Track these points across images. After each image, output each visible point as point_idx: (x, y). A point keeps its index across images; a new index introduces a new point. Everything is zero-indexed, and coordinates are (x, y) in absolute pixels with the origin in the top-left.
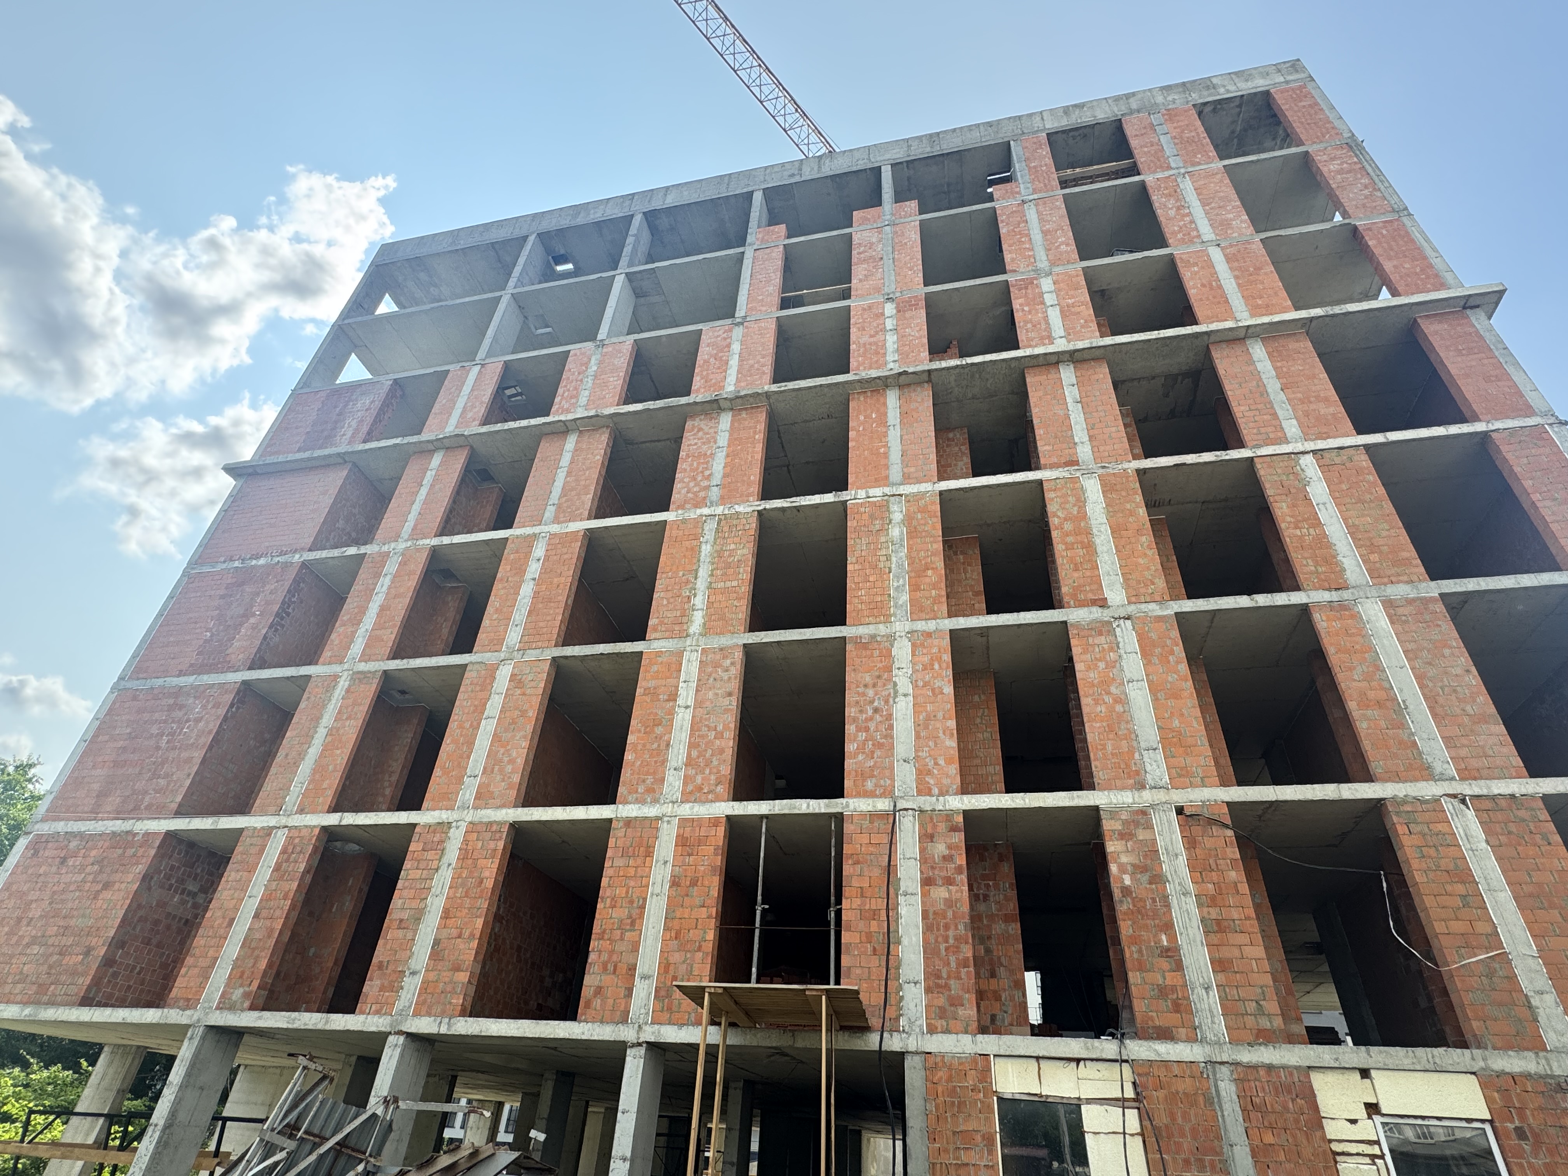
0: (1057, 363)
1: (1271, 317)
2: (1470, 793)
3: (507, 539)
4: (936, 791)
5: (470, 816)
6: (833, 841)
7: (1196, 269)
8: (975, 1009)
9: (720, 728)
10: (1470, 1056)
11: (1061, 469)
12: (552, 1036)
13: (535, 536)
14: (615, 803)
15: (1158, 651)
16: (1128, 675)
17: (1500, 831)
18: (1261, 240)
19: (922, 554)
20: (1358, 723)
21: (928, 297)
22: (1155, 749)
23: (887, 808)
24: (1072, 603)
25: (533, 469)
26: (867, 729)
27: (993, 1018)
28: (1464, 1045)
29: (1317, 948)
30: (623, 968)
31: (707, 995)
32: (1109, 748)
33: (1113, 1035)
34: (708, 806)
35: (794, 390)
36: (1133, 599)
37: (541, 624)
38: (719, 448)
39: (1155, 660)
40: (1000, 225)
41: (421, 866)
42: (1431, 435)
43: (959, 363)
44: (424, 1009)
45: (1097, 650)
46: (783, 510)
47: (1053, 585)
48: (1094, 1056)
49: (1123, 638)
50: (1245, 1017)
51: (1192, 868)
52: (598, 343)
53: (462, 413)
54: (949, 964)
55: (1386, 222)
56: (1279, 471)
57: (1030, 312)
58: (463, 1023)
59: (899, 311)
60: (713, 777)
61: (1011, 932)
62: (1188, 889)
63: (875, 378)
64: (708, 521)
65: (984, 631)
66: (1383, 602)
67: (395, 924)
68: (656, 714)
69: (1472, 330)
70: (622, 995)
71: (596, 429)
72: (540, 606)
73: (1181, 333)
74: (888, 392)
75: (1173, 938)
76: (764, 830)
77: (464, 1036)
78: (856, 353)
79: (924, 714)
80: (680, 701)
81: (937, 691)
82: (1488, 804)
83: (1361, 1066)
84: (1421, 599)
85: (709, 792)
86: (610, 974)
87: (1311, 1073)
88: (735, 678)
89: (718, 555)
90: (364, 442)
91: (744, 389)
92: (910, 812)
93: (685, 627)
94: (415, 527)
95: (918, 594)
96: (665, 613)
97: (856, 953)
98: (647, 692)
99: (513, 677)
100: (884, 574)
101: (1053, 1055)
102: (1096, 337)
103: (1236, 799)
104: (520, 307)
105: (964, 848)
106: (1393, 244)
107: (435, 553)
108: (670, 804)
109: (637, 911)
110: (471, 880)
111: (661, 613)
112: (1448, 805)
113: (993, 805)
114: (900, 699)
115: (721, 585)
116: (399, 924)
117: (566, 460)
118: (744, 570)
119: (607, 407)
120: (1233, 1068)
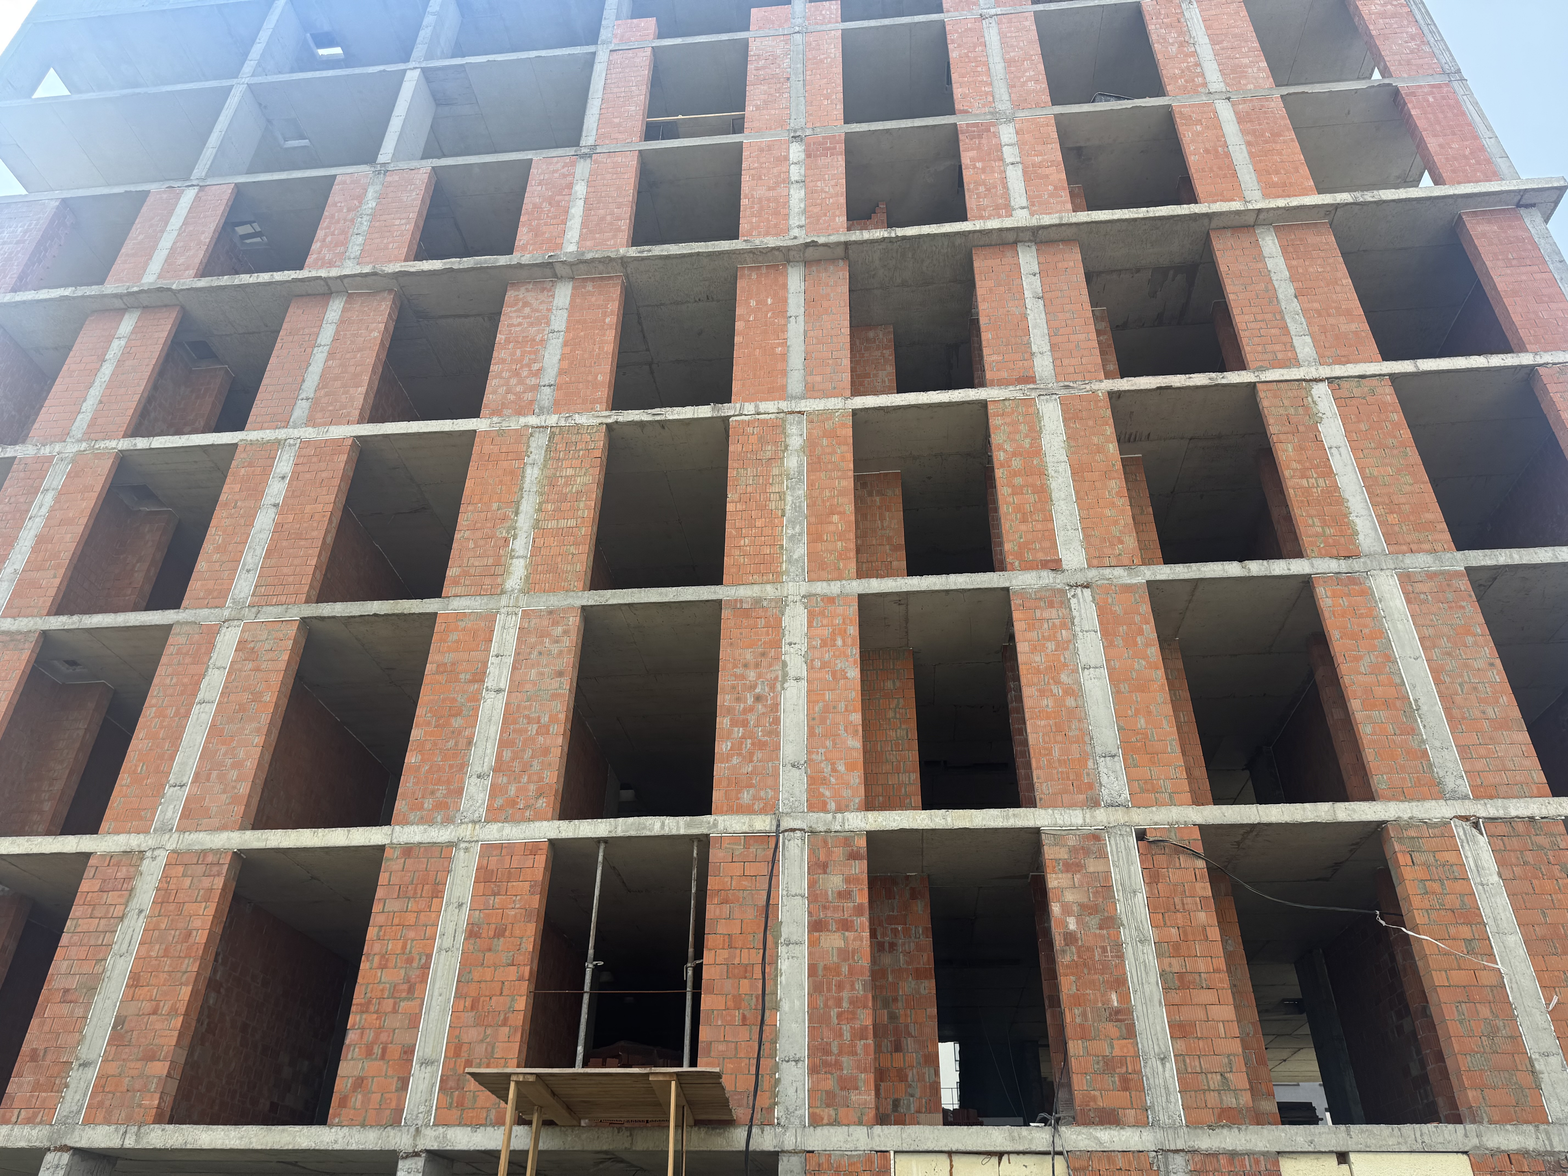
0: (1016, 243)
1: (1288, 200)
2: (1484, 814)
3: (235, 445)
4: (832, 806)
5: (172, 842)
6: (695, 872)
7: (1199, 128)
8: (873, 1093)
9: (545, 719)
10: (1463, 1132)
11: (1011, 388)
12: (290, 1147)
13: (278, 443)
14: (388, 823)
15: (1123, 629)
16: (1084, 659)
17: (1514, 860)
18: (1282, 96)
19: (827, 493)
20: (1361, 727)
21: (849, 138)
22: (1113, 756)
23: (768, 829)
24: (1017, 564)
25: (278, 345)
26: (745, 724)
27: (896, 1104)
28: (1457, 1119)
29: (1297, 1006)
30: (395, 1051)
31: (512, 1085)
32: (1056, 753)
33: (1045, 1121)
34: (524, 826)
35: (661, 257)
36: (1095, 562)
37: (285, 570)
38: (553, 332)
39: (1119, 641)
40: (950, 47)
41: (97, 913)
42: (1469, 366)
43: (886, 235)
44: (100, 1115)
45: (1046, 626)
46: (641, 424)
47: (994, 540)
48: (1021, 1148)
49: (1079, 611)
50: (1207, 1092)
51: (1153, 906)
52: (379, 168)
53: (168, 257)
54: (841, 1035)
55: (1433, 86)
56: (1286, 402)
57: (984, 170)
58: (160, 1132)
59: (808, 156)
60: (532, 787)
61: (922, 991)
62: (1147, 934)
63: (773, 249)
64: (537, 435)
65: (903, 598)
66: (1400, 576)
67: (58, 996)
68: (454, 700)
69: (1525, 235)
70: (393, 1088)
71: (375, 292)
72: (285, 543)
73: (1175, 213)
74: (790, 270)
75: (1125, 997)
76: (600, 858)
77: (160, 1150)
78: (748, 213)
79: (821, 704)
80: (490, 682)
81: (838, 675)
82: (1502, 829)
83: (1339, 1149)
84: (1442, 573)
85: (527, 807)
86: (376, 1059)
87: (1280, 1158)
88: (569, 651)
89: (550, 483)
90: (14, 290)
91: (590, 251)
92: (798, 834)
93: (499, 580)
94: (92, 423)
95: (819, 546)
96: (472, 560)
97: (720, 1023)
98: (442, 668)
99: (242, 645)
100: (774, 518)
101: (970, 1148)
102: (1067, 211)
103: (1211, 822)
104: (260, 104)
105: (866, 882)
106: (1441, 116)
107: (123, 460)
108: (470, 825)
109: (418, 972)
110: (173, 932)
111: (465, 561)
112: (1460, 830)
113: (906, 825)
114: (790, 684)
115: (552, 524)
116: (63, 996)
117: (327, 334)
118: (586, 505)
119: (390, 261)
120: (1189, 1156)
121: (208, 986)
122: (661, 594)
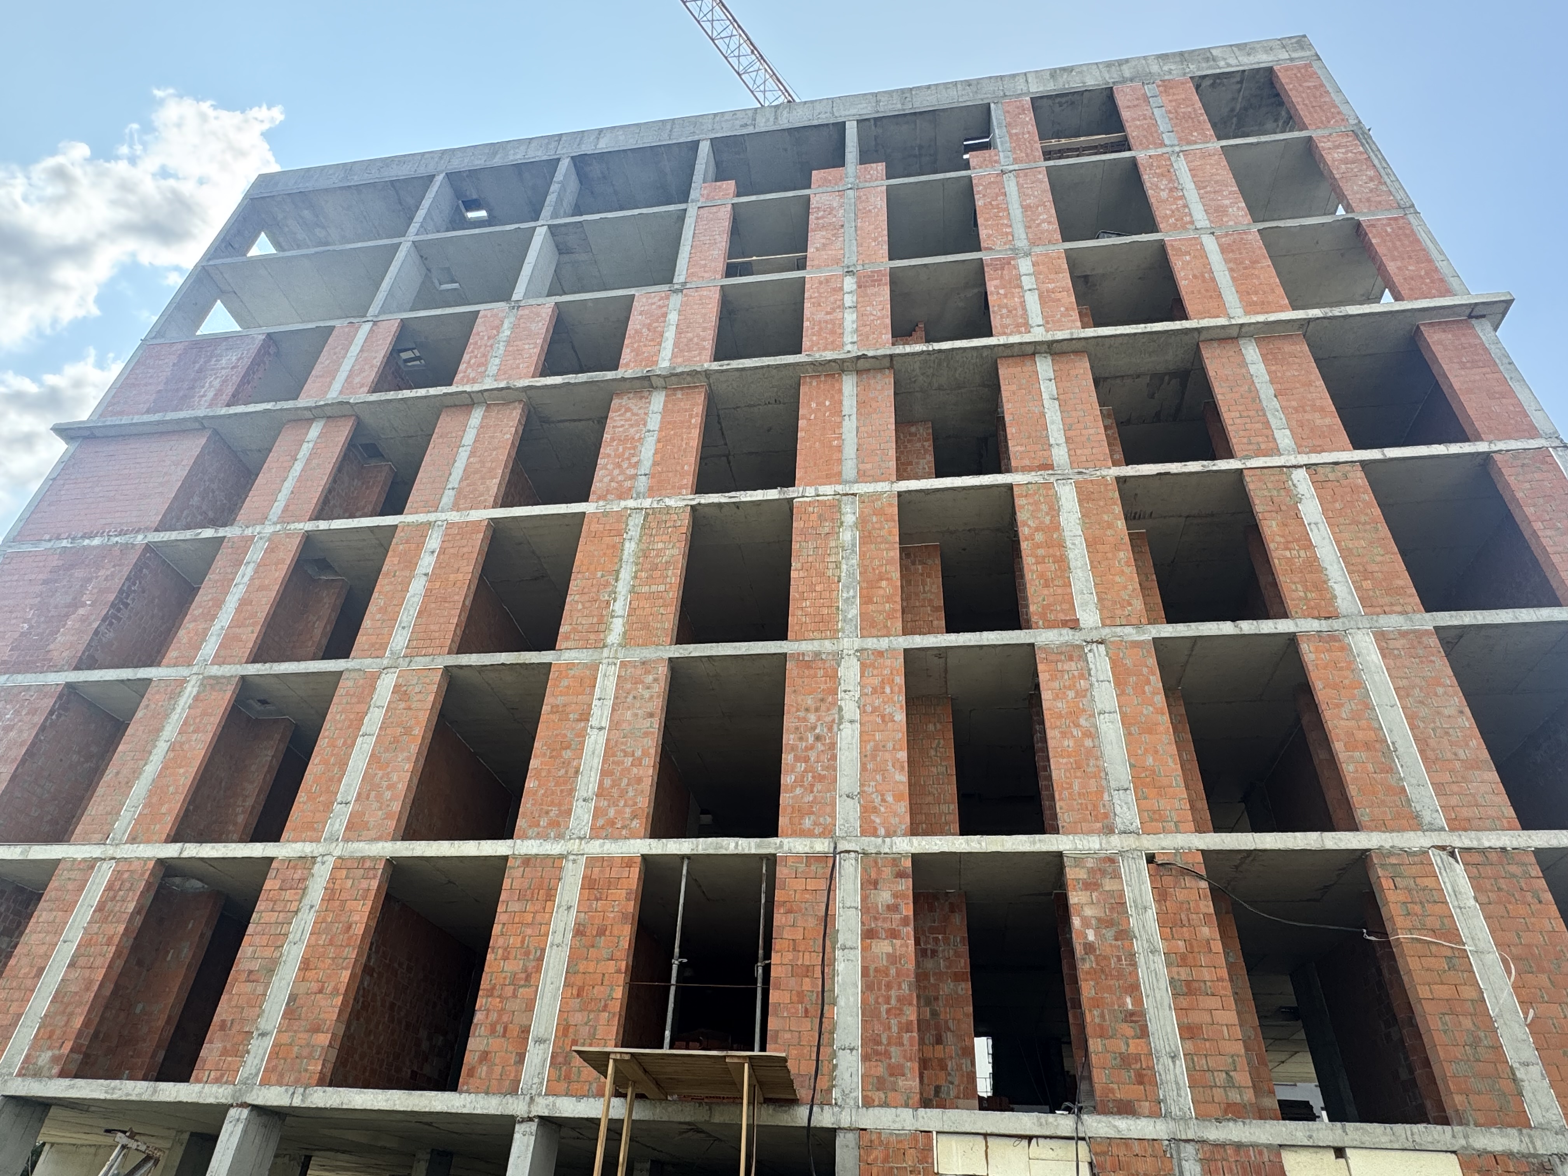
0: (1034, 354)
1: (1266, 316)
2: (1459, 845)
3: (396, 526)
4: (882, 831)
5: (338, 850)
6: (764, 886)
7: (1188, 258)
8: (918, 1080)
9: (638, 753)
10: (1451, 1132)
11: (1033, 473)
12: (427, 1110)
13: (430, 524)
14: (511, 837)
15: (1133, 679)
16: (1099, 706)
17: (1489, 887)
18: (1258, 230)
19: (876, 562)
20: (1344, 765)
21: (894, 274)
22: (1126, 790)
23: (826, 850)
24: (1041, 623)
25: (431, 446)
26: (806, 760)
27: (938, 1090)
28: (1445, 1121)
29: (1293, 1014)
30: (514, 1030)
31: (611, 1062)
32: (1076, 787)
33: (1069, 1110)
34: (620, 843)
35: (737, 370)
36: (1108, 622)
37: (432, 627)
38: (649, 431)
39: (1129, 690)
40: (976, 197)
41: (277, 908)
42: (1430, 453)
43: (925, 348)
44: (274, 1078)
45: (1066, 677)
46: (720, 505)
47: (1021, 602)
48: (1048, 1133)
49: (1095, 664)
50: (1214, 1089)
51: (1163, 920)
52: (513, 304)
53: (348, 377)
54: (890, 1028)
55: (1390, 219)
56: (1270, 485)
57: (1005, 295)
58: (321, 1094)
59: (859, 287)
60: (628, 810)
61: (960, 992)
62: (1157, 946)
63: (830, 361)
64: (634, 515)
65: (942, 652)
66: (1374, 634)
67: (244, 976)
68: (565, 736)
69: (1478, 341)
70: (512, 1062)
71: (507, 403)
72: (433, 605)
73: (1170, 328)
74: (844, 377)
75: (1138, 1001)
76: (684, 872)
77: (321, 1109)
78: (810, 331)
79: (872, 744)
80: (593, 722)
81: (887, 719)
82: (1477, 858)
83: (1336, 1145)
84: (1414, 632)
85: (623, 827)
86: (498, 1036)
87: (1282, 1152)
88: (658, 697)
89: (644, 554)
90: (228, 405)
91: (680, 366)
92: (853, 855)
93: (602, 636)
94: (285, 509)
95: (871, 607)
96: (579, 619)
97: (785, 1014)
98: (555, 709)
99: (397, 689)
100: (832, 583)
101: (1002, 1132)
102: (1077, 328)
103: (1212, 847)
104: (422, 257)
105: (911, 897)
106: (1398, 243)
107: (309, 539)
108: (577, 841)
109: (534, 964)
110: (337, 925)
111: (575, 619)
112: (1437, 858)
113: (946, 849)
114: (846, 725)
115: (646, 589)
116: (248, 976)
117: (469, 437)
118: (673, 573)
119: (521, 378)
120: (1199, 1146)
121: (364, 971)
122: (735, 647)
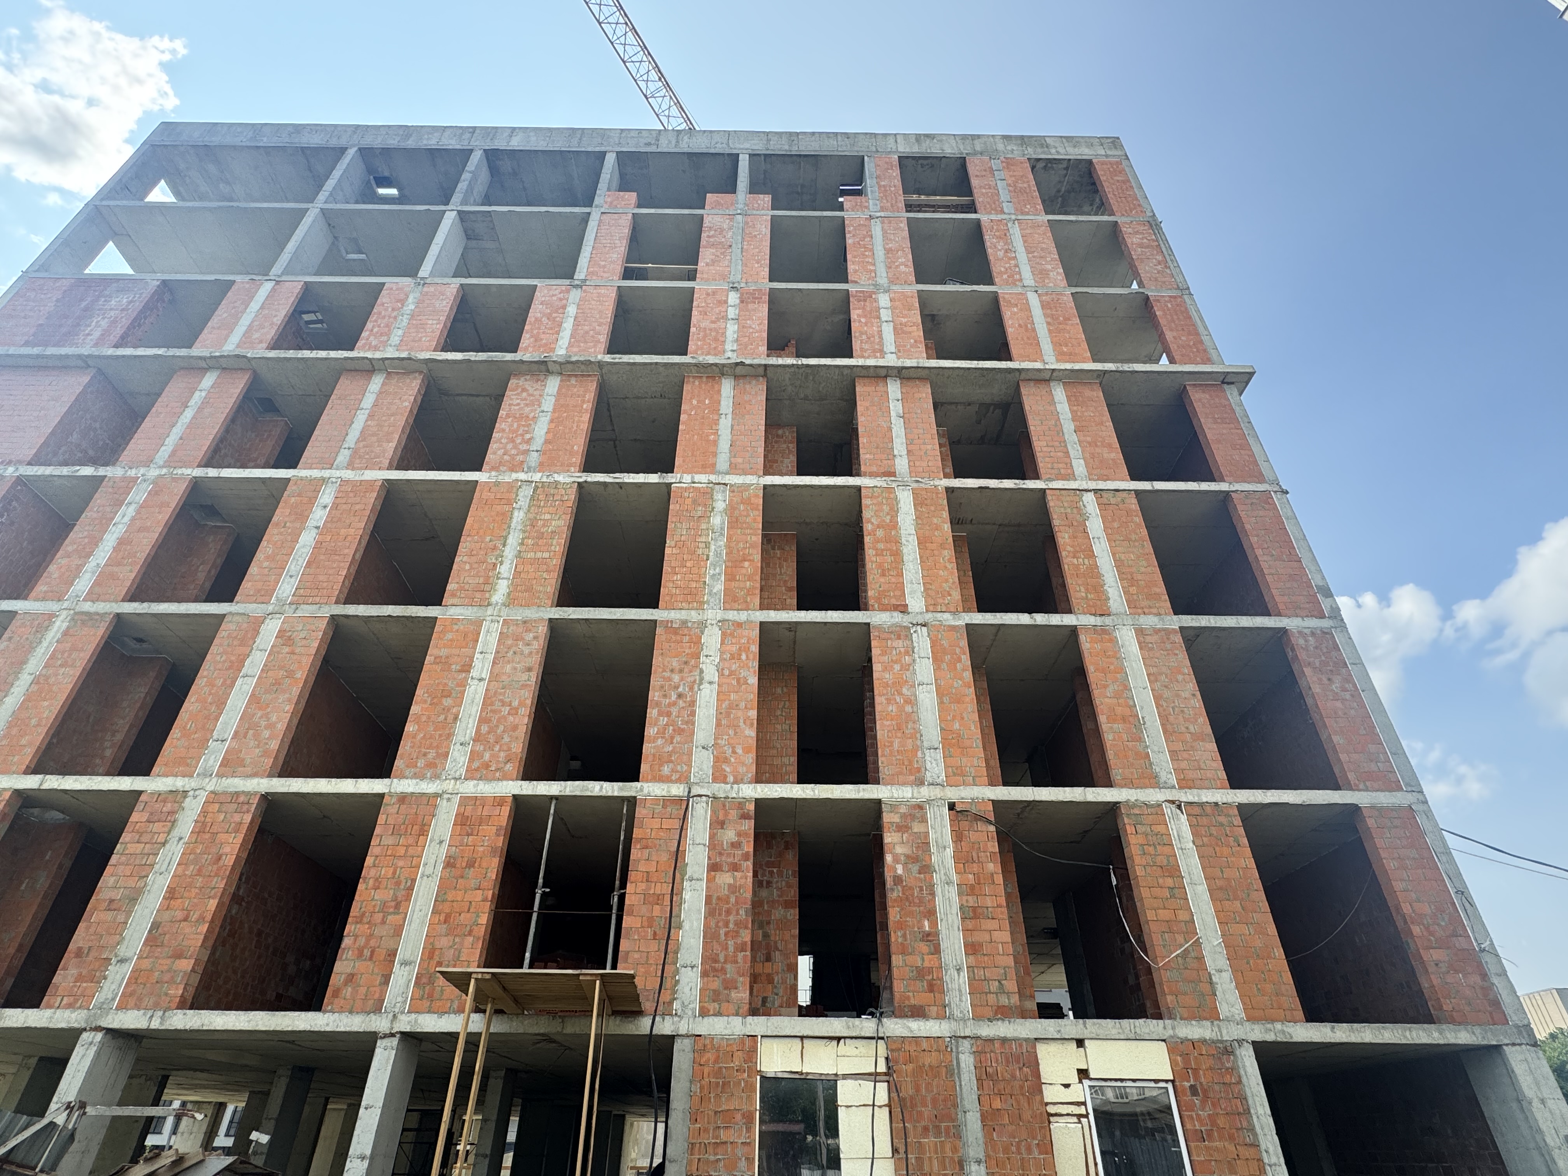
0: (886, 377)
1: (1073, 365)
2: (1185, 800)
3: (289, 480)
4: (731, 779)
5: (212, 785)
6: (624, 824)
7: (1015, 310)
8: (748, 992)
9: (515, 703)
10: (1162, 1025)
11: (879, 479)
12: (290, 1029)
13: (324, 481)
14: (389, 777)
15: (947, 658)
16: (920, 678)
17: (1204, 833)
18: (1072, 293)
19: (741, 545)
20: (1105, 734)
21: (773, 294)
22: (936, 749)
23: (681, 794)
24: (876, 606)
25: (329, 406)
26: (669, 714)
27: (764, 1000)
28: (1159, 1016)
29: (1053, 933)
30: (381, 954)
31: (473, 981)
32: (896, 746)
33: (872, 1014)
34: (494, 784)
35: (629, 364)
36: (931, 608)
37: (321, 578)
38: (543, 412)
39: (944, 666)
40: (847, 236)
41: (143, 839)
42: (1186, 488)
43: (795, 362)
44: (132, 1002)
45: (894, 652)
46: (605, 484)
47: (861, 588)
48: (854, 1034)
49: (918, 643)
50: (988, 995)
51: (957, 859)
52: (419, 280)
53: (246, 332)
54: (727, 949)
55: (1170, 297)
56: (1065, 504)
57: (866, 324)
58: (181, 1016)
59: (742, 302)
60: (502, 754)
61: (789, 917)
62: (952, 879)
63: (712, 364)
64: (524, 487)
65: (793, 626)
66: (1136, 630)
67: (104, 905)
68: (446, 685)
69: (1226, 403)
70: (378, 983)
71: (408, 372)
72: (322, 557)
73: (997, 367)
74: (723, 380)
75: (934, 924)
76: (552, 811)
78: (695, 337)
79: (727, 702)
80: (474, 673)
81: (742, 681)
82: (1197, 810)
83: (1078, 1037)
84: (1164, 630)
85: (497, 770)
86: (365, 960)
87: (1037, 1044)
88: (537, 652)
89: (532, 523)
90: (116, 346)
91: (575, 355)
92: (704, 799)
93: (487, 595)
94: (173, 453)
95: (733, 584)
96: (467, 579)
97: (636, 937)
98: (438, 660)
99: (281, 634)
100: (701, 561)
101: (817, 1034)
102: (923, 358)
103: (1000, 798)
104: (329, 225)
105: (753, 836)
106: (1175, 317)
107: (196, 485)
108: (453, 781)
109: (403, 893)
110: (206, 856)
111: (462, 578)
112: (1168, 809)
113: (785, 795)
114: (705, 686)
115: (531, 555)
116: (109, 905)
117: (368, 401)
118: (557, 542)
119: (422, 351)
120: (973, 1041)
121: (232, 899)
122: (611, 613)
